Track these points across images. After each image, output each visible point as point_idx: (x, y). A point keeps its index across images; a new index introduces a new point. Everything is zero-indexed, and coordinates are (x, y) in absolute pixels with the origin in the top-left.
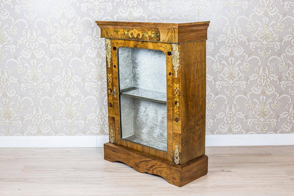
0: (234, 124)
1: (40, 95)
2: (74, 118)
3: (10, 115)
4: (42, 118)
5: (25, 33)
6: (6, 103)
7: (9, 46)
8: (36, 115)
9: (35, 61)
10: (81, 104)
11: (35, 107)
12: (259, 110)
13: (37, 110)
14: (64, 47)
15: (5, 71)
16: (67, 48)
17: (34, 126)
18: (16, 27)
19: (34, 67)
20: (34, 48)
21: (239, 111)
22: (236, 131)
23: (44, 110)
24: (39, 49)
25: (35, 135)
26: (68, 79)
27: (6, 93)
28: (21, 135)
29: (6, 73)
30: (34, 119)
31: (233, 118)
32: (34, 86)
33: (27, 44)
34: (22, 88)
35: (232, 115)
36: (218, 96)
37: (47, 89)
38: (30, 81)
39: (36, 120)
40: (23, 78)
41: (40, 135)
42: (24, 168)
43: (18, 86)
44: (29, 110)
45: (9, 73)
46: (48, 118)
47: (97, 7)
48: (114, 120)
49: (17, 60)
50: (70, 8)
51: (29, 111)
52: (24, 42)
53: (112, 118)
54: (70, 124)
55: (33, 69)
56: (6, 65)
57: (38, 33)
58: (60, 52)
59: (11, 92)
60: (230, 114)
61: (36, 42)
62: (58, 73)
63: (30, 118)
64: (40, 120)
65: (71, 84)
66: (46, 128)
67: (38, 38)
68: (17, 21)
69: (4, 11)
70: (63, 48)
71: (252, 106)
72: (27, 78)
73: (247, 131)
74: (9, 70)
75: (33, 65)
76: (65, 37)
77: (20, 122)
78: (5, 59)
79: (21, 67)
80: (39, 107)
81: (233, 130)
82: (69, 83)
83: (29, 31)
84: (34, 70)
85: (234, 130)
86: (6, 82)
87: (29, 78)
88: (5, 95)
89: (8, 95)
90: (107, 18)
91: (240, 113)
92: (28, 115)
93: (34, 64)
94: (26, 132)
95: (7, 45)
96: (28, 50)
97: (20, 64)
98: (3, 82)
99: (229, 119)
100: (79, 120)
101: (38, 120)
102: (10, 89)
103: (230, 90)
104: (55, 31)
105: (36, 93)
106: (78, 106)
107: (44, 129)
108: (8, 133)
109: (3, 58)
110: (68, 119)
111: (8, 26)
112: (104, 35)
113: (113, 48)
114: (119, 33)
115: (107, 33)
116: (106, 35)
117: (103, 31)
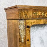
112: (23, 17)
113: (26, 27)
114: (38, 15)
115: (26, 15)
116: (25, 17)
117: (22, 14)
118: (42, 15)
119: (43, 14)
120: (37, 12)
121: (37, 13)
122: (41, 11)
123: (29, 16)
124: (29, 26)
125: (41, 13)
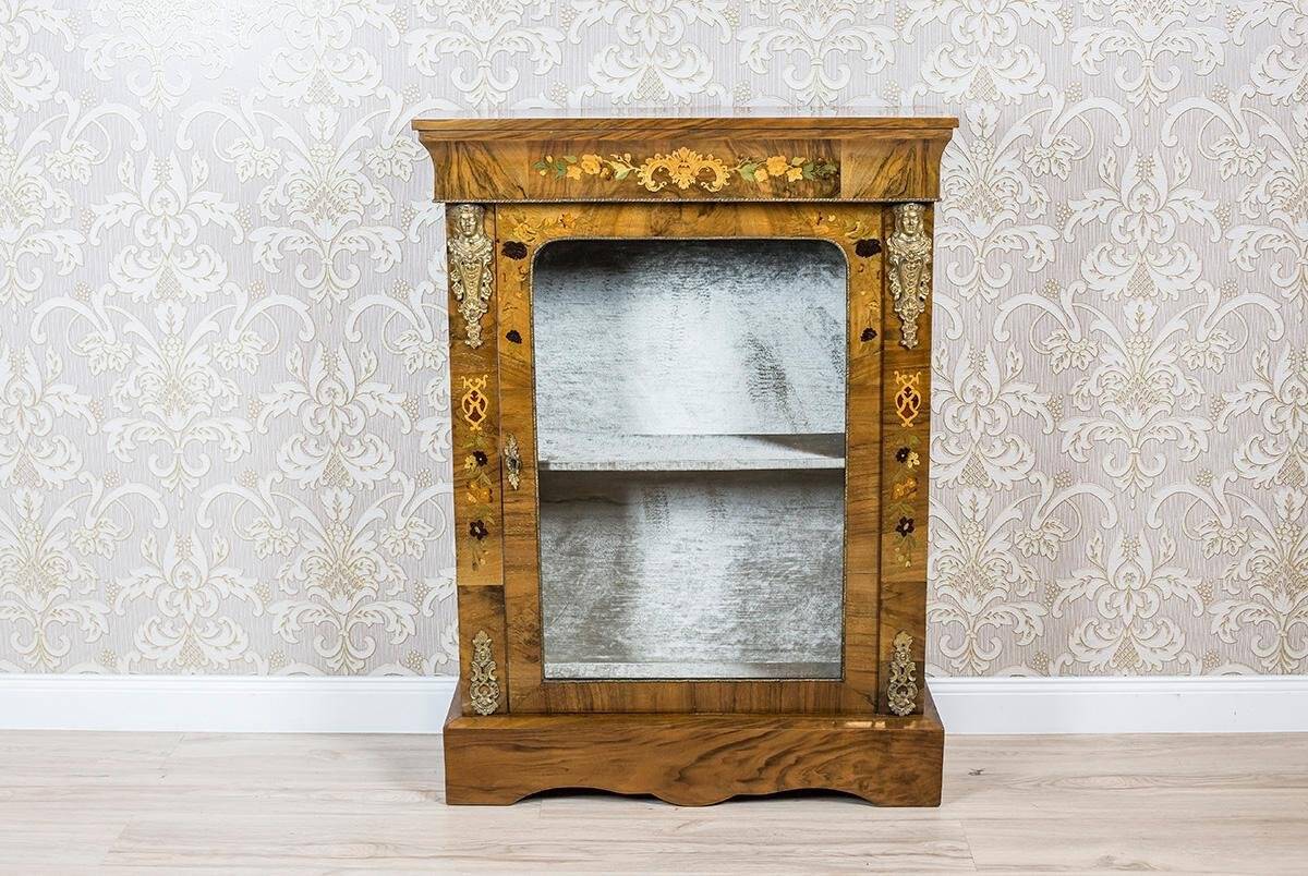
0: (1149, 626)
1: (199, 478)
2: (364, 592)
3: (50, 571)
4: (205, 590)
5: (131, 173)
6: (30, 512)
7: (50, 235)
8: (179, 573)
9: (179, 312)
10: (400, 522)
11: (173, 537)
12: (1267, 561)
13: (183, 547)
14: (319, 241)
15: (28, 356)
16: (337, 247)
17: (167, 629)
18: (86, 143)
19: (172, 341)
20: (173, 244)
21: (1170, 561)
22: (1155, 659)
23: (216, 549)
24: (199, 250)
25: (173, 669)
26: (340, 401)
27: (35, 465)
28: (100, 669)
29: (32, 368)
30: (168, 591)
31: (1143, 596)
32: (171, 432)
33: (141, 224)
34: (113, 439)
35: (1136, 585)
36: (1072, 491)
37: (233, 445)
38: (151, 408)
39: (179, 599)
40: (117, 394)
41: (193, 669)
42: (120, 838)
43: (89, 432)
44: (142, 546)
45: (50, 364)
46: (237, 591)
47: (484, 48)
48: (502, 600)
49: (88, 302)
50: (354, 51)
51: (144, 553)
52: (126, 215)
53: (489, 594)
54: (343, 619)
55: (169, 347)
56: (34, 329)
57: (195, 172)
58: (301, 268)
59: (59, 459)
60: (1130, 577)
61: (185, 217)
62: (290, 368)
63: (149, 589)
64: (196, 599)
65: (352, 423)
66: (225, 639)
67: (193, 200)
68: (91, 116)
69: (28, 63)
70: (317, 248)
71: (1238, 541)
72: (135, 393)
73: (1211, 662)
74: (50, 351)
75: (166, 330)
76: (324, 193)
77: (98, 608)
78: (29, 297)
79: (109, 336)
80: (193, 535)
81: (1141, 657)
82: (342, 417)
83: (149, 162)
84: (172, 353)
85: (1143, 654)
86: (32, 409)
87: (147, 395)
88: (26, 475)
89: (44, 473)
90: (535, 103)
91: (1179, 573)
92: (138, 573)
93: (171, 325)
94: (127, 659)
95: (42, 229)
96: (146, 254)
97: (101, 321)
98: (18, 408)
99: (1120, 601)
100: (387, 601)
101: (187, 597)
102: (51, 444)
103: (1131, 458)
104: (280, 163)
105: (179, 468)
106: (384, 531)
107: (216, 642)
108: (42, 661)
109: (24, 293)
110: (332, 596)
111: (47, 136)
112: (461, 188)
113: (500, 247)
114: (574, 173)
115: (484, 178)
116: (474, 187)
117: (455, 168)
118: (613, 173)
119: (621, 171)
120: (571, 159)
121: (568, 164)
122: (598, 146)
123: (507, 183)
124: (521, 245)
125: (602, 166)
